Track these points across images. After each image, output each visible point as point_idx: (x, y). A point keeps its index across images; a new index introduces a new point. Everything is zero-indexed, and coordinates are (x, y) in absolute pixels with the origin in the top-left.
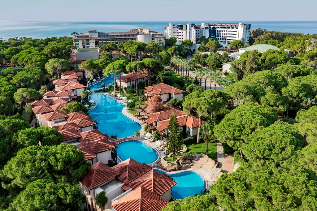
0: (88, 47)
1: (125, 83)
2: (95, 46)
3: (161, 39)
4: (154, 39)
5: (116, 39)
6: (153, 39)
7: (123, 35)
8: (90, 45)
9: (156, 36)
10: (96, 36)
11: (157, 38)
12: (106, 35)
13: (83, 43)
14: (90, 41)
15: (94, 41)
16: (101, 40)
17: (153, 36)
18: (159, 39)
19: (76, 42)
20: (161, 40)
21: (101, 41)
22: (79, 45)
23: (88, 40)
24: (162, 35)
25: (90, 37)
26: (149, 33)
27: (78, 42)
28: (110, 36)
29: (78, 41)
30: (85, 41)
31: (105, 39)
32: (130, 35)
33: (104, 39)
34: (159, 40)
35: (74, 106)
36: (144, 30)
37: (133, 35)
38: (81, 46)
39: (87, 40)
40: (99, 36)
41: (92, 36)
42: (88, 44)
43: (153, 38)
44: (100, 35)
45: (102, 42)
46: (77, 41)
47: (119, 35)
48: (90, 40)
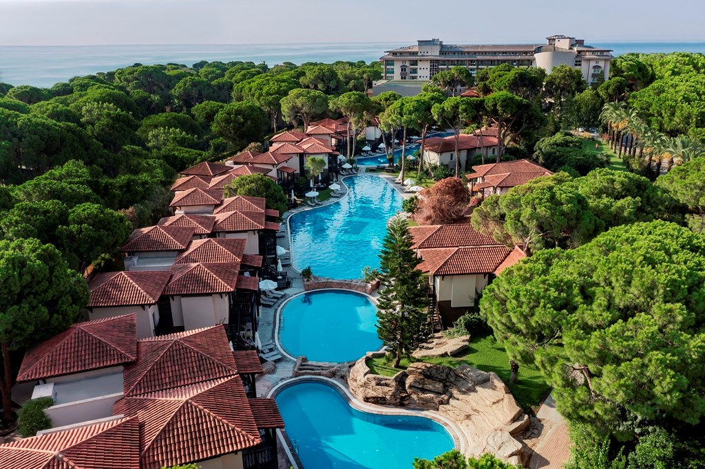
0: (413, 78)
1: (436, 155)
2: (429, 77)
3: (601, 64)
4: (580, 65)
5: (482, 61)
6: (576, 65)
7: (499, 52)
8: (418, 75)
9: (588, 56)
10: (435, 53)
11: (589, 60)
12: (458, 52)
13: (403, 69)
14: (420, 65)
15: (428, 65)
16: (444, 62)
17: (577, 56)
18: (593, 64)
19: (388, 67)
20: (600, 67)
21: (445, 65)
22: (393, 73)
23: (415, 63)
24: (605, 54)
25: (419, 54)
26: (570, 49)
27: (392, 67)
28: (469, 53)
29: (393, 65)
30: (407, 64)
31: (454, 61)
32: (516, 53)
33: (452, 61)
34: (594, 67)
35: (252, 182)
36: (557, 40)
37: (526, 53)
38: (397, 76)
39: (413, 61)
40: (442, 53)
41: (425, 54)
42: (415, 71)
43: (576, 61)
44: (444, 50)
45: (446, 67)
46: (390, 62)
47: (489, 52)
48: (419, 63)
